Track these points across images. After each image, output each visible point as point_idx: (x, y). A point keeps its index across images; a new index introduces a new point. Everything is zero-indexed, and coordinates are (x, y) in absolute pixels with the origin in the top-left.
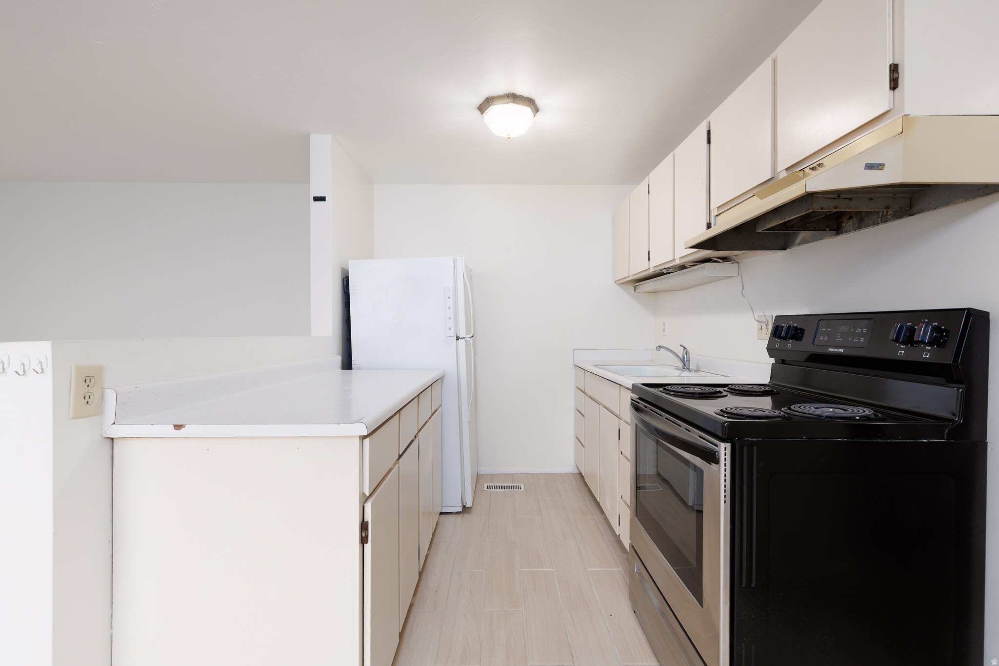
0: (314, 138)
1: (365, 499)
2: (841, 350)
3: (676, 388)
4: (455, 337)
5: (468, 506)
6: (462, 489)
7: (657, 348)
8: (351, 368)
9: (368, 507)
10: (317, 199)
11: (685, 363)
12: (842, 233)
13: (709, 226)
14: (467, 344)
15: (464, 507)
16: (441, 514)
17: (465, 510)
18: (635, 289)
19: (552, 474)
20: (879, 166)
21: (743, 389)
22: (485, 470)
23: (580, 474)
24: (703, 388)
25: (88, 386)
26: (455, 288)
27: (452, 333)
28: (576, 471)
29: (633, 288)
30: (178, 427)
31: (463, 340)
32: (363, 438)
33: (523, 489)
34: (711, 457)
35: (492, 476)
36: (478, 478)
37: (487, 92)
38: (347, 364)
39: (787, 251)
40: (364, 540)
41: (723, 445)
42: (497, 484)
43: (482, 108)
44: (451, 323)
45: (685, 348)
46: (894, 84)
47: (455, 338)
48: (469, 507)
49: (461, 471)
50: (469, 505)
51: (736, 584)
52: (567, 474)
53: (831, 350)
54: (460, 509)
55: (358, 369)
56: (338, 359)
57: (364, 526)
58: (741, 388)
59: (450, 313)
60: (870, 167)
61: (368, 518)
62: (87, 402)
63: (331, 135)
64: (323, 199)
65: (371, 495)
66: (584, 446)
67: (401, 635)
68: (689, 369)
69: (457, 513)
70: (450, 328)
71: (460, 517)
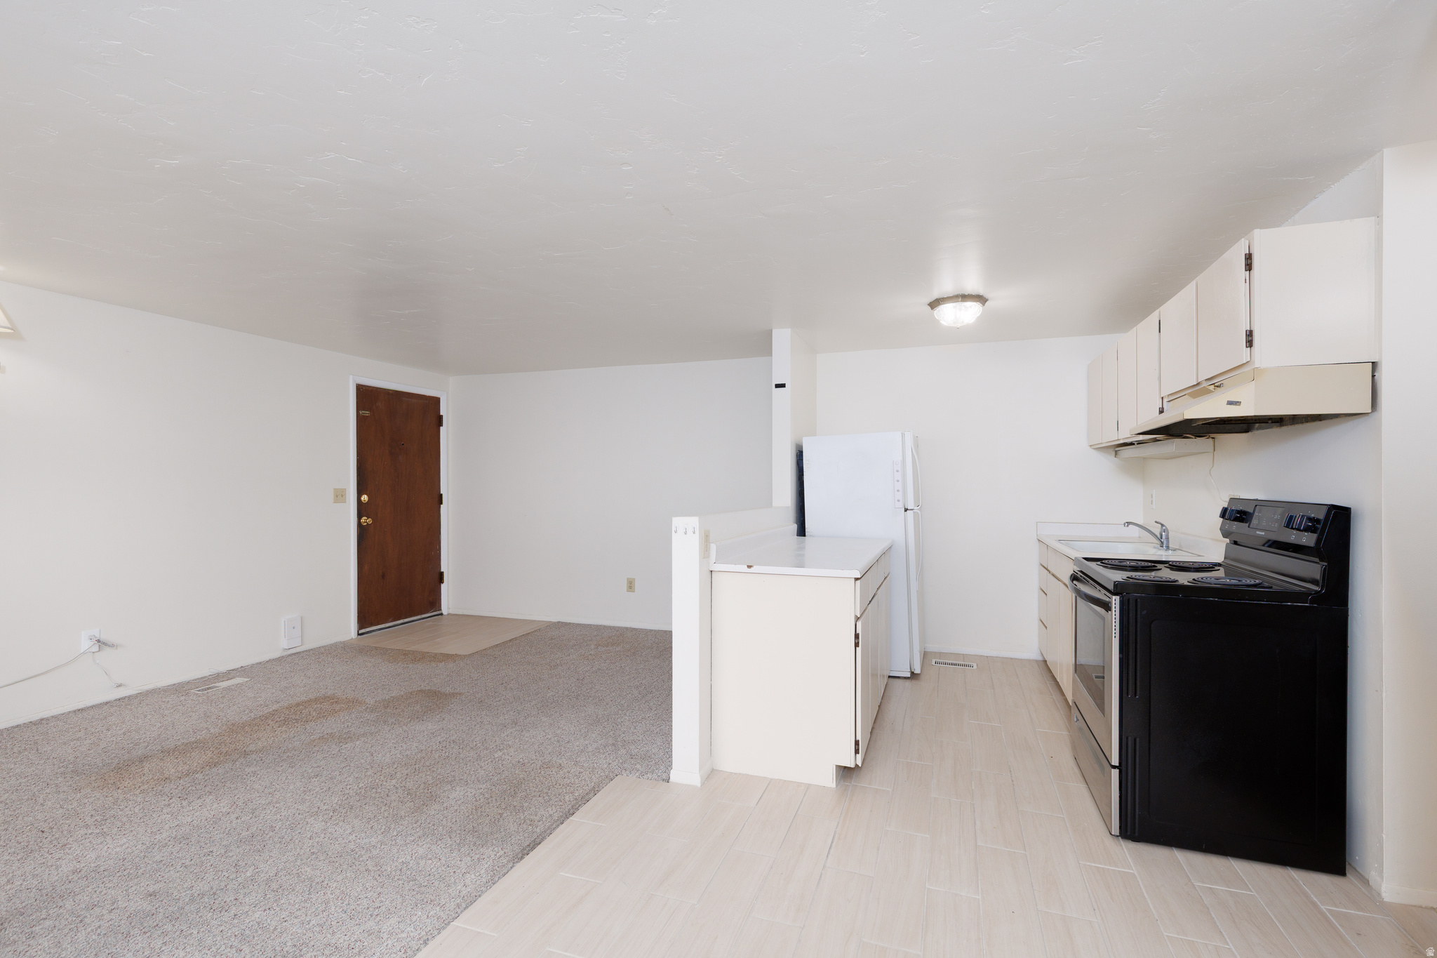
0: (775, 333)
1: (857, 619)
2: (1263, 533)
3: (1113, 562)
4: (904, 509)
6: (910, 655)
7: (1125, 524)
8: (804, 535)
9: (859, 624)
10: (778, 386)
11: (1163, 540)
12: (1283, 426)
13: (1161, 411)
14: (916, 515)
15: (912, 673)
16: (889, 677)
17: (914, 676)
18: (1116, 454)
19: (1012, 659)
20: (1237, 403)
21: (1183, 565)
22: (932, 647)
23: (1045, 661)
24: (1139, 563)
26: (904, 461)
27: (901, 505)
28: (1041, 658)
29: (1114, 453)
30: (749, 567)
31: (912, 511)
32: (857, 579)
33: (975, 667)
34: (1107, 606)
35: (940, 654)
36: (925, 655)
37: (936, 295)
38: (802, 531)
39: (1250, 433)
40: (857, 645)
41: (1114, 597)
42: (947, 661)
43: (934, 304)
44: (899, 496)
45: (1162, 525)
46: (1250, 343)
48: (918, 674)
49: (910, 638)
50: (917, 671)
51: (1124, 695)
52: (1029, 661)
53: (1258, 532)
54: (908, 675)
55: (811, 536)
56: (795, 527)
57: (857, 636)
58: (1181, 564)
59: (899, 486)
60: (1230, 403)
61: (859, 631)
63: (790, 329)
64: (783, 386)
65: (861, 615)
66: (1046, 627)
67: (871, 733)
68: (1168, 548)
69: (905, 678)
70: (899, 501)
71: (908, 683)
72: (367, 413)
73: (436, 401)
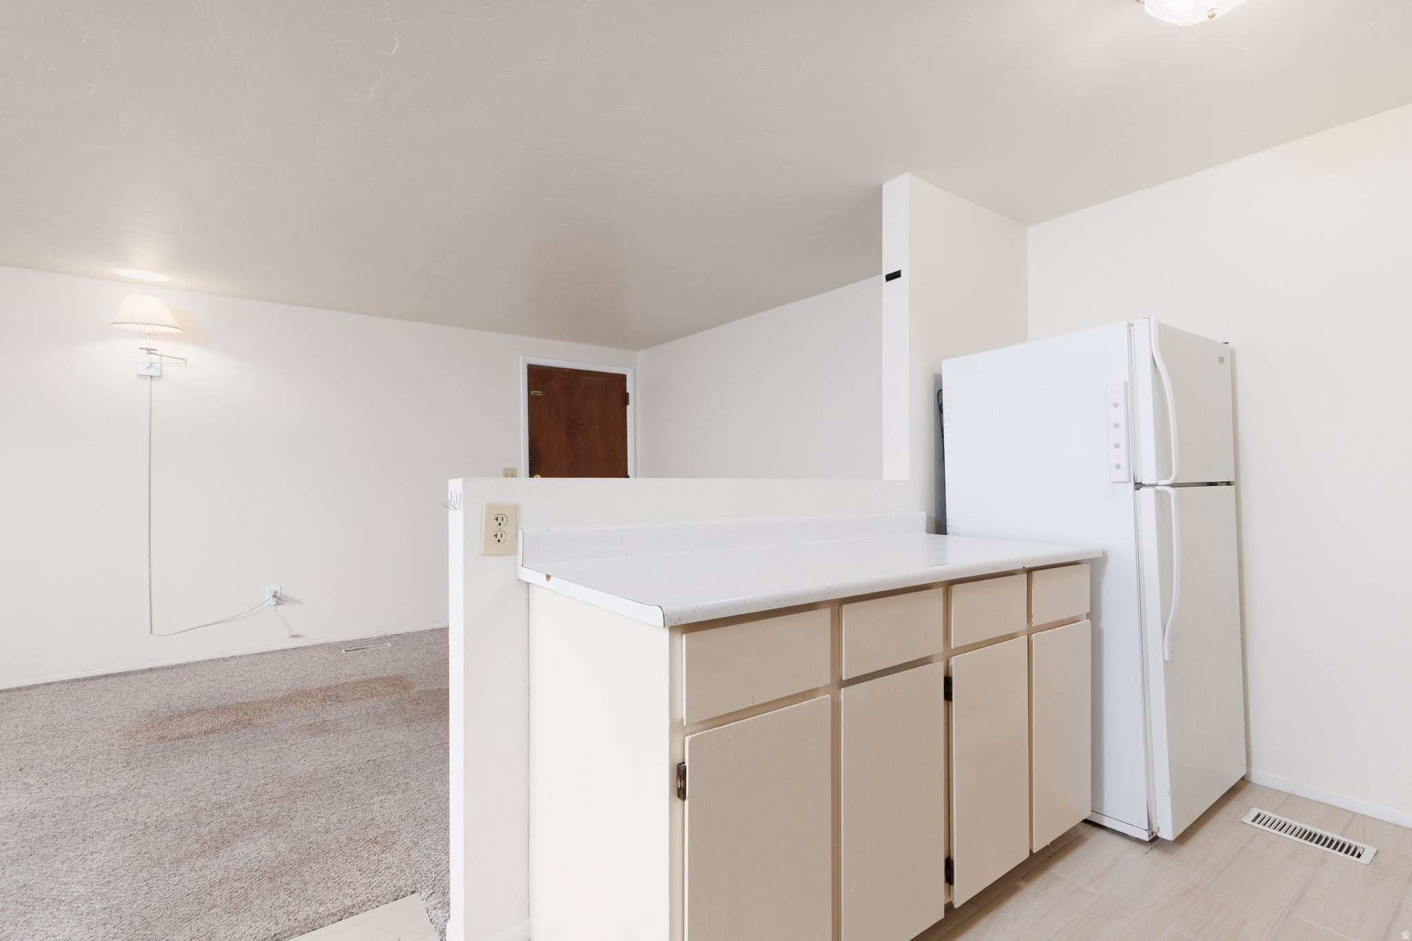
0: (889, 188)
4: (1132, 482)
5: (1162, 835)
6: (1148, 796)
8: (945, 533)
10: (891, 276)
14: (1161, 499)
17: (1160, 841)
25: (500, 524)
26: (1130, 387)
27: (1123, 474)
30: (548, 578)
31: (1151, 490)
33: (1366, 858)
35: (1285, 799)
44: (1120, 456)
47: (1132, 485)
50: (1164, 834)
54: (1145, 836)
55: (955, 534)
56: (921, 516)
59: (1118, 436)
62: (499, 541)
63: (908, 175)
64: (896, 275)
69: (1139, 841)
70: (1118, 467)
71: (1142, 849)
72: (539, 393)
73: (622, 379)
